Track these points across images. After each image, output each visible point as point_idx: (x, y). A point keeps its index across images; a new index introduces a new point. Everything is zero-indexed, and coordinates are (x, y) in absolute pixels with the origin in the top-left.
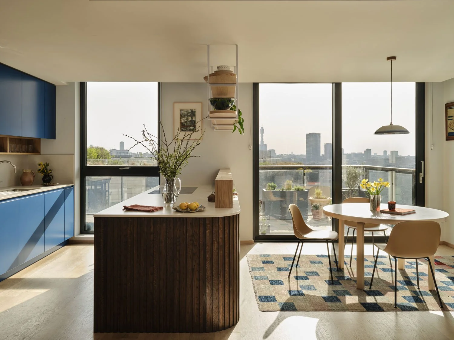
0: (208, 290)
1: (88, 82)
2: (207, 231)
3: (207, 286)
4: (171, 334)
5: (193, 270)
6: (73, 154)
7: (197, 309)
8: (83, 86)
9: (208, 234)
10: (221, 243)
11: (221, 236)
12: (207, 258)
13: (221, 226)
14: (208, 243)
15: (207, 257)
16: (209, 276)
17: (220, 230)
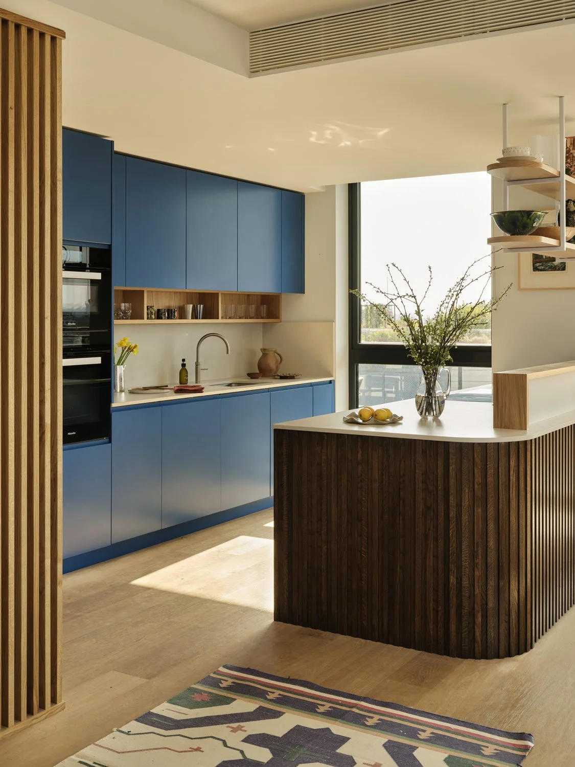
0: (452, 577)
1: (362, 184)
2: (451, 468)
3: (451, 571)
4: (391, 646)
5: (426, 537)
6: (332, 321)
7: (433, 609)
8: (353, 190)
9: (452, 474)
10: (478, 493)
11: (478, 479)
12: (450, 519)
13: (477, 460)
14: (452, 490)
15: (450, 516)
16: (454, 553)
17: (475, 468)
